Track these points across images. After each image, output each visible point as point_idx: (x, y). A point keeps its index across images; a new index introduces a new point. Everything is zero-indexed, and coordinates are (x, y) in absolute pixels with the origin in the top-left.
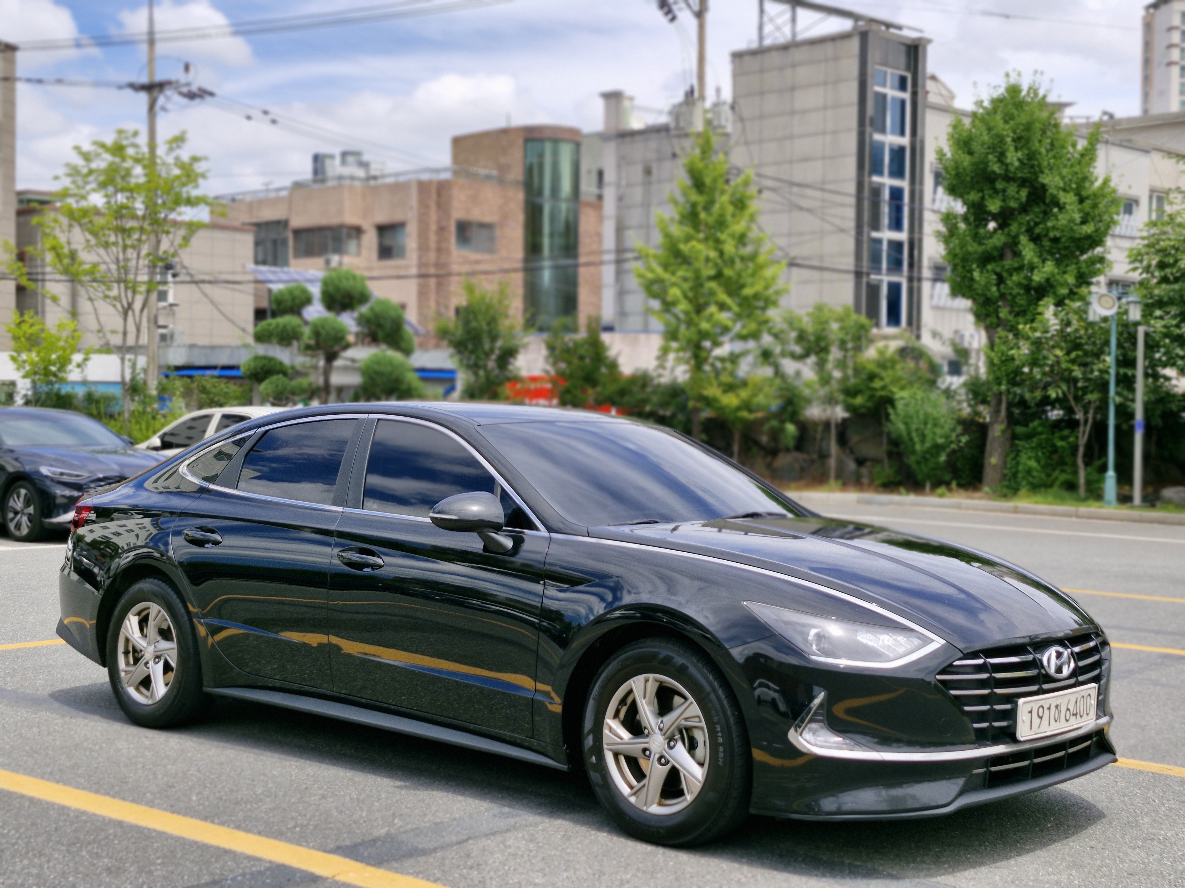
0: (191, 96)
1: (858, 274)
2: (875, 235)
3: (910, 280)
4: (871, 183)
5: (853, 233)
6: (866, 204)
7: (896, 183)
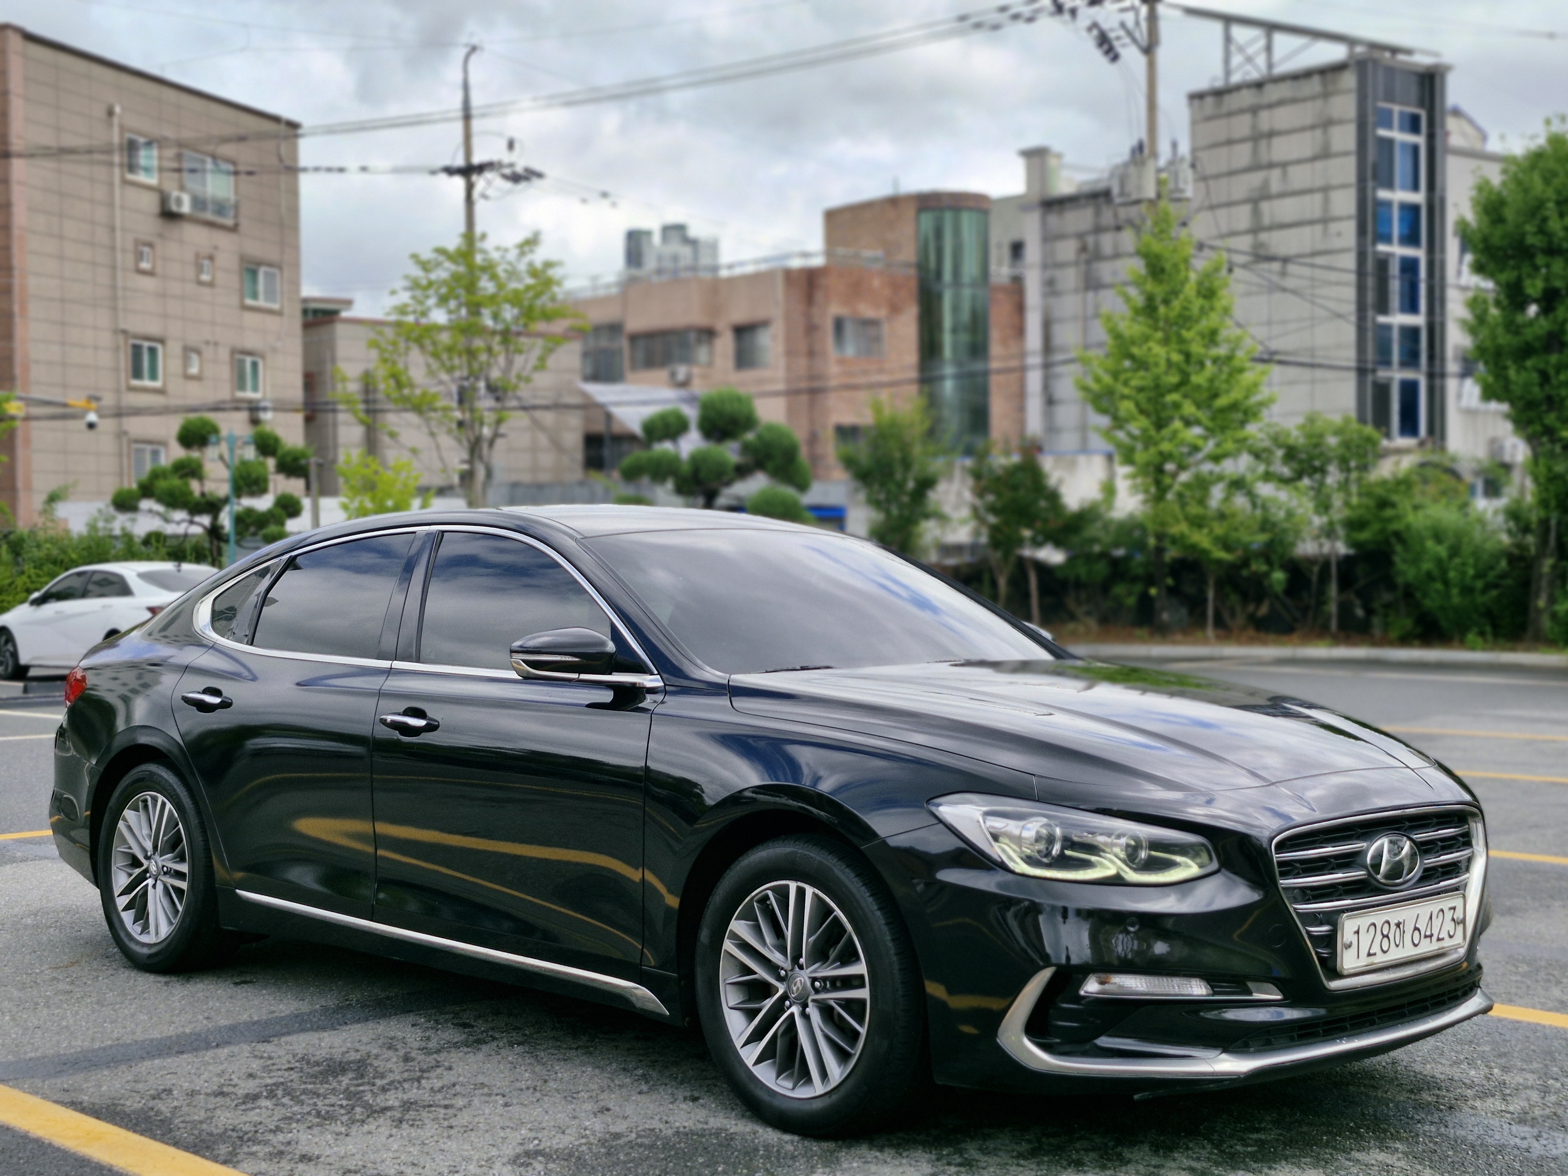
0: (516, 178)
1: (1361, 371)
2: (1382, 319)
3: (1431, 376)
4: (1375, 253)
5: (1353, 318)
6: (1370, 282)
7: (1409, 252)
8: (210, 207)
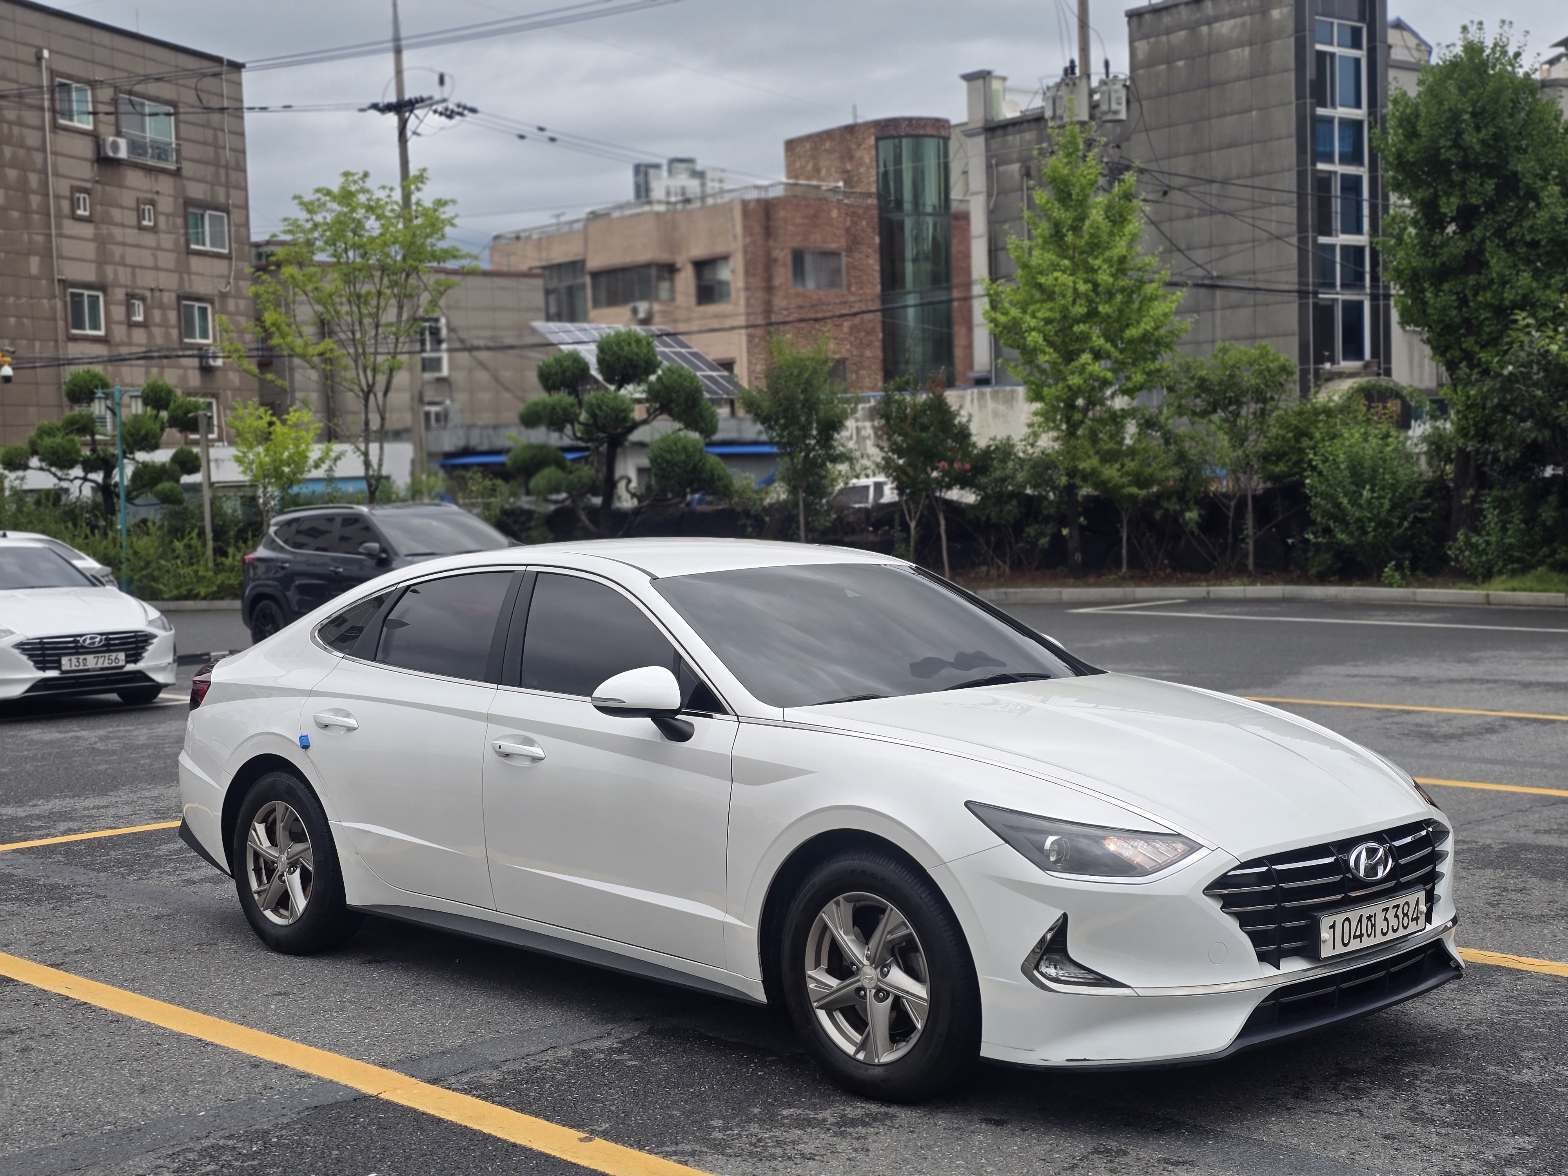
0: (449, 114)
1: (1303, 294)
2: (1324, 240)
3: (1375, 297)
4: (1315, 171)
5: (1294, 240)
6: (1311, 202)
7: (1351, 170)
8: (150, 151)
